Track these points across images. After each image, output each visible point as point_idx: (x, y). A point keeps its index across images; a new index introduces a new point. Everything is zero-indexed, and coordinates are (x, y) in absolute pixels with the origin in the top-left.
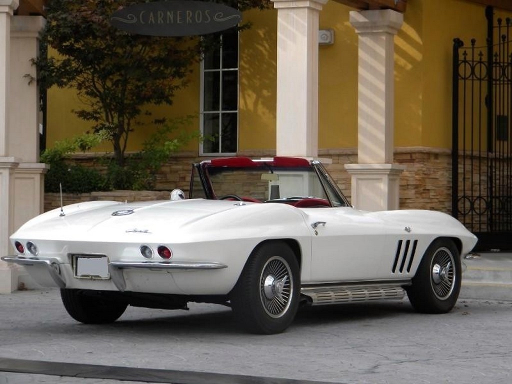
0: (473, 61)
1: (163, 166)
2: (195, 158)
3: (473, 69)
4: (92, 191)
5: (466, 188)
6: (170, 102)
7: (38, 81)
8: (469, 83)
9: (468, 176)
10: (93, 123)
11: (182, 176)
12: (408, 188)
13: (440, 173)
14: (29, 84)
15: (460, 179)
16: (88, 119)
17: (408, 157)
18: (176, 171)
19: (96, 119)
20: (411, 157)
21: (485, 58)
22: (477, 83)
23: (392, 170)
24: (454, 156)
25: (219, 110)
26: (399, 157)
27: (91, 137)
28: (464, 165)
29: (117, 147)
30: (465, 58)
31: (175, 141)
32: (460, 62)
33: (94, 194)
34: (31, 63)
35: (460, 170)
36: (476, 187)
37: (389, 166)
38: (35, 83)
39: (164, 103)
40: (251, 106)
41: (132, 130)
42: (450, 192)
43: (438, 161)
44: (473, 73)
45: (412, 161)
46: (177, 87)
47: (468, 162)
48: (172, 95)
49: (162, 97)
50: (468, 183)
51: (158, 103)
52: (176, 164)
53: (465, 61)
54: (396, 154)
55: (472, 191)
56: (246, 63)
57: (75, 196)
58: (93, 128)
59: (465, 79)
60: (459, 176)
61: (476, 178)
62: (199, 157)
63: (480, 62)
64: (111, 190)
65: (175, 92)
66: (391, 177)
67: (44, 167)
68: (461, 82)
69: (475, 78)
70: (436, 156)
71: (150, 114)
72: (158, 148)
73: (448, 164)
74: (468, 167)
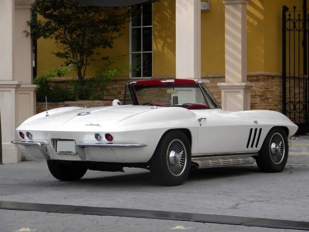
0: (294, 20)
1: (108, 85)
2: (127, 80)
3: (294, 24)
4: (65, 101)
5: (291, 97)
6: (111, 47)
7: (32, 35)
8: (292, 32)
9: (292, 89)
10: (65, 60)
11: (119, 91)
12: (256, 97)
13: (275, 87)
14: (26, 36)
15: (287, 91)
16: (62, 58)
17: (256, 78)
18: (116, 89)
19: (67, 57)
20: (257, 78)
21: (302, 18)
22: (297, 33)
23: (246, 86)
24: (284, 77)
25: (141, 51)
26: (250, 78)
27: (64, 68)
28: (290, 82)
29: (79, 74)
30: (290, 18)
31: (115, 70)
32: (286, 20)
33: (66, 103)
34: (27, 23)
35: (287, 86)
36: (297, 96)
37: (244, 84)
38: (30, 36)
39: (108, 47)
40: (160, 48)
41: (89, 64)
42: (281, 99)
43: (274, 80)
44: (294, 26)
45: (258, 80)
46: (115, 37)
47: (292, 81)
48: (112, 42)
49: (107, 44)
50: (292, 94)
51: (104, 47)
52: (115, 84)
53: (290, 20)
54: (248, 76)
55: (295, 98)
56: (157, 22)
57: (55, 104)
58: (65, 63)
59: (290, 30)
60: (287, 89)
61: (297, 91)
62: (129, 79)
63: (299, 20)
64: (76, 101)
65: (114, 41)
66: (246, 91)
67: (36, 87)
68: (287, 32)
69: (296, 30)
70: (273, 77)
71: (99, 54)
72: (105, 74)
73: (280, 82)
74: (292, 84)
